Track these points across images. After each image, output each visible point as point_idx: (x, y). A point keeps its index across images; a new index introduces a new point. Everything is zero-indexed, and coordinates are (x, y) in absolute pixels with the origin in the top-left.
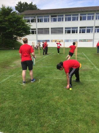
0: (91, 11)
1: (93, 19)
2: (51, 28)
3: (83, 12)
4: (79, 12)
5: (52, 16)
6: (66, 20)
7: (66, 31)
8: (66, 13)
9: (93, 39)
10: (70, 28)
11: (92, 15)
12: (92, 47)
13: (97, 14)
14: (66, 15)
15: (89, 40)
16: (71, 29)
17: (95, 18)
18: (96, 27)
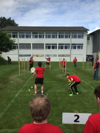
0: (68, 31)
1: (69, 37)
2: (33, 44)
3: (61, 31)
4: (57, 31)
5: (33, 33)
6: (46, 37)
7: (46, 46)
8: (46, 31)
9: (70, 54)
10: (50, 44)
11: (68, 34)
12: (70, 61)
13: (73, 33)
14: (46, 33)
15: (67, 55)
16: (51, 46)
17: (71, 37)
18: (72, 44)
